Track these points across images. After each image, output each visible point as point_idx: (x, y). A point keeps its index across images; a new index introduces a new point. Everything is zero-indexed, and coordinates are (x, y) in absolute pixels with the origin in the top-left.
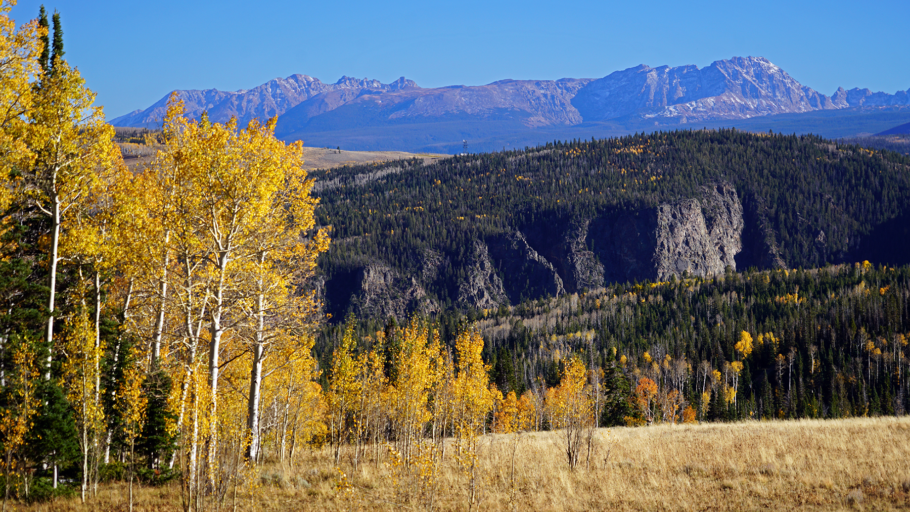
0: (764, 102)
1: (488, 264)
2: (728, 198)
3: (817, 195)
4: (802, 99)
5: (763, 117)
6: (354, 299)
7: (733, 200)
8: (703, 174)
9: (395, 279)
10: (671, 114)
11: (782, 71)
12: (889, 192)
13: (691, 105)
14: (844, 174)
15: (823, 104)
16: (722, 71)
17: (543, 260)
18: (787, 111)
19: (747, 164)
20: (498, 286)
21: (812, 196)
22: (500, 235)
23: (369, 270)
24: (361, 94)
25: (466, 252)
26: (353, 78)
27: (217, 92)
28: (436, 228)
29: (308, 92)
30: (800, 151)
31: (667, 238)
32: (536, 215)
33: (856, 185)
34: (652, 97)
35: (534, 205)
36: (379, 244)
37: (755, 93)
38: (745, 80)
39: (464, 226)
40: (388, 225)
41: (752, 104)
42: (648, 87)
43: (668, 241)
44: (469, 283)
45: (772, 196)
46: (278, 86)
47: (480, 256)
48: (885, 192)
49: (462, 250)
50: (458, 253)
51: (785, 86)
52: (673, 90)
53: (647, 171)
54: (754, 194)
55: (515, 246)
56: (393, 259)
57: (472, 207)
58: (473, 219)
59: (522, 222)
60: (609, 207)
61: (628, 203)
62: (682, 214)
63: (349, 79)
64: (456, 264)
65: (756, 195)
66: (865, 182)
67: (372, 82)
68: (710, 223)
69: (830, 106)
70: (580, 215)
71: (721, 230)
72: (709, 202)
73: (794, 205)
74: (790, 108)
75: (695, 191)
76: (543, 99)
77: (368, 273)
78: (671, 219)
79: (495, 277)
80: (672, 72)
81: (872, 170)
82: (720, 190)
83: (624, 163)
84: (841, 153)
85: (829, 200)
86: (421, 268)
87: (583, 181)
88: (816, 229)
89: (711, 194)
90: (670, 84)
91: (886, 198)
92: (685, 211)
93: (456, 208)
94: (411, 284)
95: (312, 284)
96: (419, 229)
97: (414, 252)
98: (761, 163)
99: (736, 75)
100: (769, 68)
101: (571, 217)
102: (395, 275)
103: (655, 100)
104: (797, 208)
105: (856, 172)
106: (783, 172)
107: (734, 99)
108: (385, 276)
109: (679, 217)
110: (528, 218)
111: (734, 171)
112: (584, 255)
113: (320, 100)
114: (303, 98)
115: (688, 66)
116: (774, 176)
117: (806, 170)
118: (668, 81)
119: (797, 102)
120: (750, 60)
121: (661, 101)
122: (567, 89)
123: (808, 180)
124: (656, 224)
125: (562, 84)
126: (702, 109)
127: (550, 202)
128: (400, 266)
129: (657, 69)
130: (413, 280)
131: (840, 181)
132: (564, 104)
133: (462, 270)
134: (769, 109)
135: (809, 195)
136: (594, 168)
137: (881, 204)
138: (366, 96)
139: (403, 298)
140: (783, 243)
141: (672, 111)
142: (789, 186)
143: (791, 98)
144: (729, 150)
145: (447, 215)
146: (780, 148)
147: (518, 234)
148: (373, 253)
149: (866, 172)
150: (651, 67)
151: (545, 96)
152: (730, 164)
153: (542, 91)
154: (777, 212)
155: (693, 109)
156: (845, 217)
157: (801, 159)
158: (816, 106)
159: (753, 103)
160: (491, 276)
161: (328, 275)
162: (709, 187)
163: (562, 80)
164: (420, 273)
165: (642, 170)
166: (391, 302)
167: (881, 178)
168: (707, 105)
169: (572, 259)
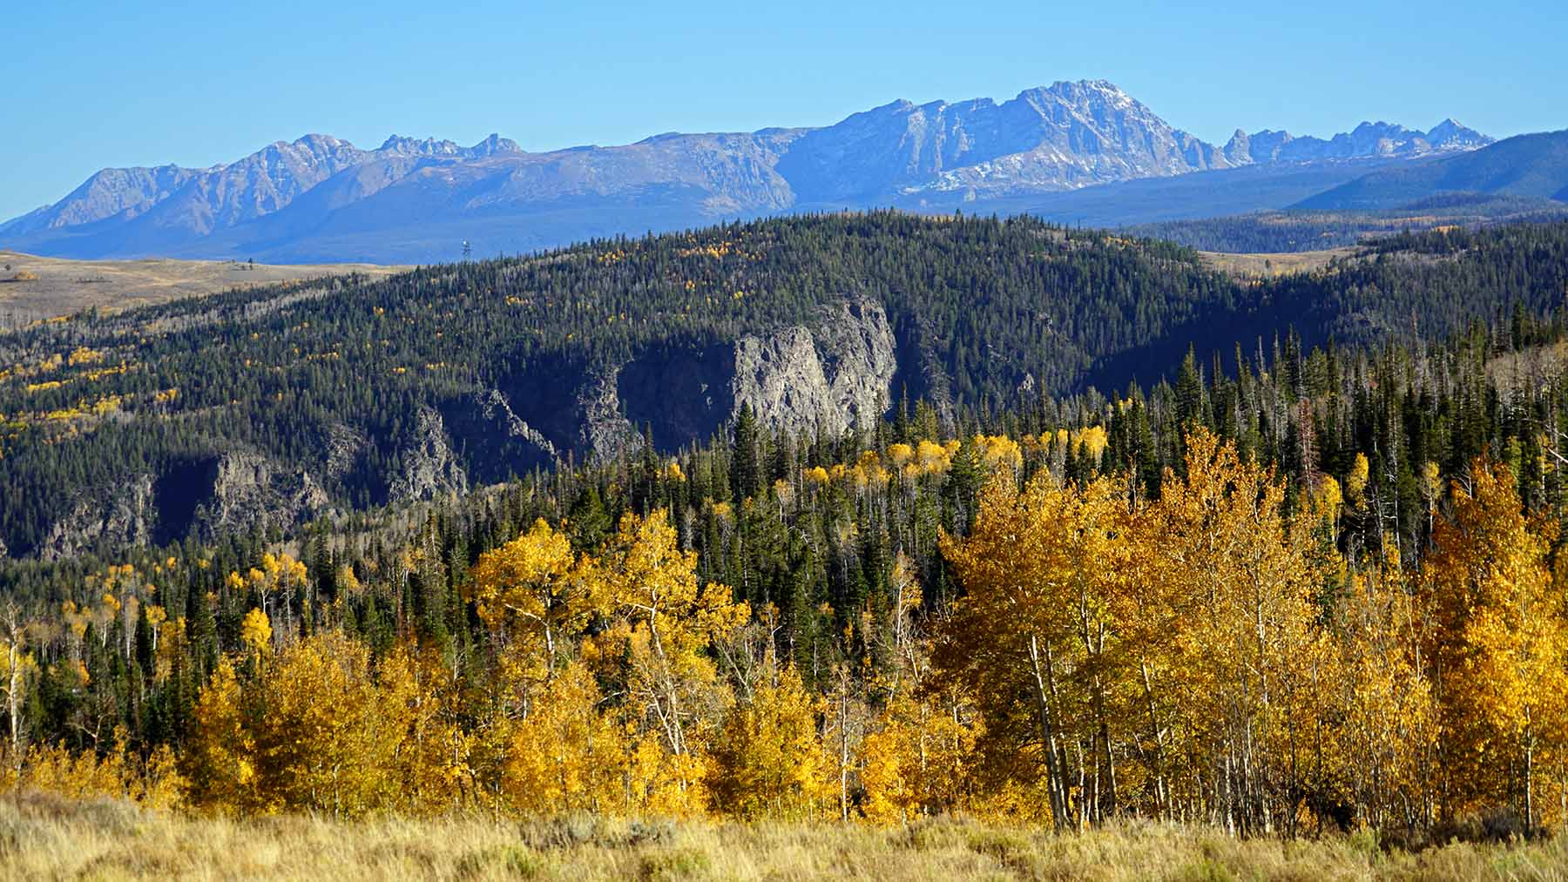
0: (1107, 159)
1: (441, 447)
2: (868, 324)
3: (1024, 315)
4: (1172, 152)
5: (1104, 187)
6: (201, 511)
7: (877, 326)
8: (827, 287)
9: (275, 477)
10: (948, 185)
11: (1138, 105)
12: (1147, 307)
13: (983, 169)
14: (1072, 279)
15: (1208, 160)
16: (1037, 107)
17: (537, 436)
18: (1147, 174)
19: (908, 267)
20: (458, 483)
21: (1015, 314)
22: (465, 397)
23: (227, 463)
24: (419, 166)
25: (402, 427)
26: (410, 139)
27: (176, 171)
28: (354, 388)
29: (332, 165)
30: (1001, 243)
31: (753, 394)
32: (529, 361)
33: (1094, 297)
34: (916, 157)
35: (528, 345)
36: (254, 418)
37: (1092, 146)
38: (1074, 121)
39: (404, 383)
40: (270, 386)
41: (1086, 163)
42: (910, 139)
43: (754, 400)
44: (407, 480)
45: (946, 318)
46: (279, 157)
47: (427, 433)
48: (1141, 306)
49: (397, 423)
50: (389, 429)
51: (1144, 130)
52: (953, 140)
53: (729, 283)
54: (915, 316)
55: (489, 413)
56: (276, 442)
57: (422, 352)
58: (421, 370)
59: (505, 373)
60: (655, 344)
61: (687, 336)
62: (778, 352)
63: (403, 140)
64: (385, 448)
65: (919, 317)
66: (1108, 291)
67: (442, 145)
68: (831, 367)
69: (1221, 162)
70: (604, 359)
71: (853, 378)
72: (834, 330)
73: (983, 332)
74: (1151, 169)
75: (808, 313)
76: (730, 166)
77: (226, 467)
78: (760, 361)
79: (454, 468)
80: (951, 110)
81: (1121, 272)
82: (855, 311)
83: (691, 271)
84: (1073, 246)
85: (1045, 322)
86: (324, 457)
87: (618, 303)
88: (1019, 371)
89: (837, 318)
90: (948, 132)
91: (1143, 317)
92: (784, 349)
93: (394, 353)
94: (302, 484)
95: (129, 488)
96: (325, 391)
97: (314, 430)
98: (932, 266)
99: (1059, 114)
100: (1116, 100)
101: (588, 362)
102: (274, 469)
103: (921, 161)
104: (988, 337)
105: (1094, 277)
106: (968, 279)
107: (1057, 156)
108: (257, 470)
109: (773, 358)
110: (516, 365)
111: (883, 279)
112: (610, 425)
113: (348, 179)
114: (323, 175)
115: (977, 101)
116: (952, 286)
117: (1007, 274)
118: (943, 129)
119: (1163, 159)
120: (1084, 87)
121: (933, 163)
122: (772, 147)
123: (1010, 290)
124: (734, 371)
125: (763, 138)
126: (1000, 176)
127: (555, 337)
128: (288, 455)
129: (924, 107)
130: (306, 477)
131: (1064, 290)
132: (767, 174)
133: (395, 458)
134: (1117, 172)
135: (1011, 314)
136: (640, 280)
137: (1133, 325)
138: (427, 171)
139: (288, 508)
140: (961, 396)
141: (951, 180)
142: (977, 302)
143: (1153, 152)
144: (878, 246)
145: (377, 365)
146: (966, 240)
147: (496, 394)
148: (243, 434)
149: (1111, 273)
150: (916, 103)
151: (734, 159)
152: (877, 267)
153: (730, 152)
154: (953, 345)
155: (987, 176)
156: (1071, 349)
157: (1000, 257)
158: (1196, 164)
159: (1088, 163)
160: (447, 467)
161: (158, 472)
162: (835, 305)
163: (765, 130)
164: (322, 465)
165: (721, 283)
166: (265, 516)
167: (1136, 284)
168: (1011, 168)
169: (588, 434)
